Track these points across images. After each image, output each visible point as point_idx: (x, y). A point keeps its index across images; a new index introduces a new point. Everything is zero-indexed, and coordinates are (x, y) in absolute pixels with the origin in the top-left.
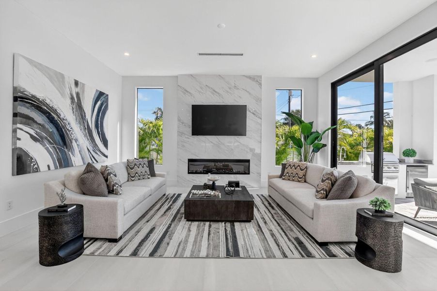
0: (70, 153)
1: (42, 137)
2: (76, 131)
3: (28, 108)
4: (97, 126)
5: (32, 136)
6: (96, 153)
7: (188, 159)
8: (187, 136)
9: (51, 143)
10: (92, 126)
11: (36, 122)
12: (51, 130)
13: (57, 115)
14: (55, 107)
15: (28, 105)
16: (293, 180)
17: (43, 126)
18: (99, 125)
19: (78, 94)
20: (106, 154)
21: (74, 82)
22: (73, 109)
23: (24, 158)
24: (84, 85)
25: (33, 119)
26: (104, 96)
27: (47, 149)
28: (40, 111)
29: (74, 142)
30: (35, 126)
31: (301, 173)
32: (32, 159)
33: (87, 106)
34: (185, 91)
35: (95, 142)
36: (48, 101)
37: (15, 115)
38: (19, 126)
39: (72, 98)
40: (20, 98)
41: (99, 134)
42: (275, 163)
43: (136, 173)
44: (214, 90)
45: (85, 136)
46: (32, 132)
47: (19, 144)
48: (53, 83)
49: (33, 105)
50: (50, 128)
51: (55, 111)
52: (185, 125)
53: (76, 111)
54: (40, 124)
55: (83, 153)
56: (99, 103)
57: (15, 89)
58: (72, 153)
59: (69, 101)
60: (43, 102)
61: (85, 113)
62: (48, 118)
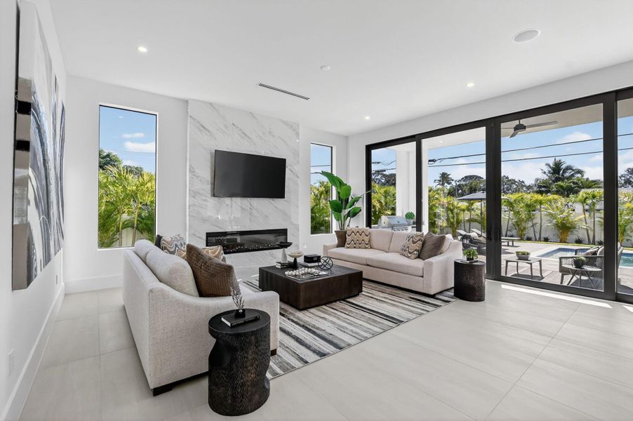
1: (39, 199)
5: (35, 194)
7: (207, 233)
8: (204, 198)
12: (43, 183)
15: (35, 124)
16: (360, 248)
20: (63, 233)
25: (36, 157)
27: (41, 224)
28: (40, 138)
29: (52, 207)
30: (37, 172)
31: (366, 239)
34: (200, 127)
35: (59, 207)
38: (30, 171)
42: (310, 232)
44: (243, 133)
46: (35, 186)
49: (38, 126)
52: (200, 180)
58: (51, 232)
62: (43, 154)
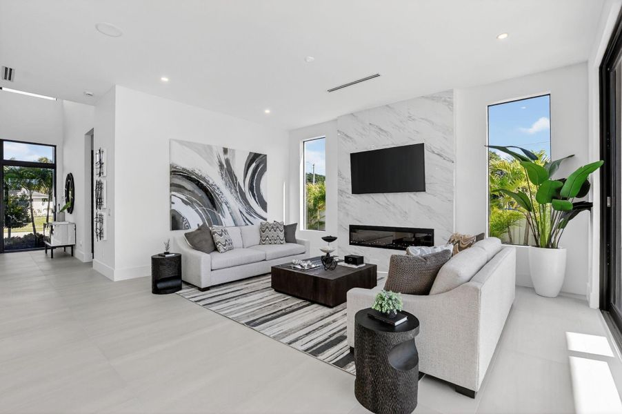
0: (220, 215)
1: (192, 201)
2: (227, 195)
3: (179, 179)
4: (251, 189)
5: (183, 200)
6: (251, 215)
7: (350, 226)
8: (346, 195)
9: (200, 206)
10: (246, 189)
11: (186, 189)
12: (200, 195)
13: (206, 182)
14: (204, 175)
15: (180, 177)
17: (193, 192)
18: (254, 188)
19: (227, 161)
20: (264, 216)
21: (222, 150)
22: (222, 175)
23: (177, 217)
24: (233, 151)
25: (184, 187)
26: (261, 157)
27: (197, 211)
28: (190, 180)
29: (224, 204)
30: (186, 192)
32: (183, 218)
33: (238, 169)
35: (249, 204)
36: (197, 172)
37: (172, 185)
38: (173, 193)
39: (221, 166)
40: (175, 172)
41: (254, 196)
43: (267, 237)
44: (379, 128)
45: (237, 198)
46: (184, 197)
47: (174, 207)
48: (201, 156)
49: (184, 176)
50: (200, 193)
51: (204, 179)
53: (226, 176)
54: (190, 191)
55: (234, 215)
56: (254, 165)
57: (172, 166)
58: (222, 215)
59: (218, 168)
60: (193, 173)
61: (236, 178)
62: (197, 185)
